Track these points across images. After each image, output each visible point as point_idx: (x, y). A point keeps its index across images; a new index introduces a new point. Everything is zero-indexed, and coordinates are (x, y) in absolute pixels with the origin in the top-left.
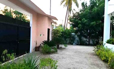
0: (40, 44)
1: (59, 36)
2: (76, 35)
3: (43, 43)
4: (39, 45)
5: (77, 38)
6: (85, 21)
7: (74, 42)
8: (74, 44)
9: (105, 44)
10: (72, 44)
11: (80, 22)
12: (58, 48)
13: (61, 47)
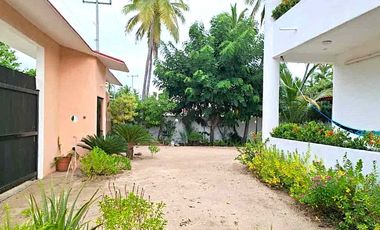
0: (74, 149)
1: (127, 121)
2: (176, 117)
3: (84, 144)
4: (70, 150)
5: (180, 127)
6: (203, 78)
7: (173, 137)
8: (173, 143)
9: (268, 140)
10: (167, 144)
11: (189, 79)
12: (131, 156)
13: (139, 154)
